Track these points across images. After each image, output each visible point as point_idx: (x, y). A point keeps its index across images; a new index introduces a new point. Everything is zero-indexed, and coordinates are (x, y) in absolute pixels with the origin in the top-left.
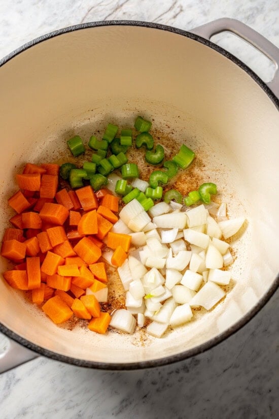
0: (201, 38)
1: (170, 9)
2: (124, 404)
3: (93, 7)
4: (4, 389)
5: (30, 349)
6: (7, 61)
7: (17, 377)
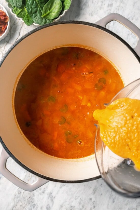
4: (51, 202)
6: (11, 50)
7: (54, 196)
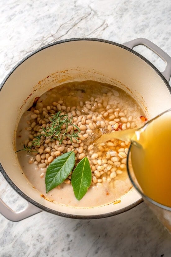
0: (128, 48)
1: (102, 26)
2: (78, 226)
3: (62, 25)
5: (39, 207)
